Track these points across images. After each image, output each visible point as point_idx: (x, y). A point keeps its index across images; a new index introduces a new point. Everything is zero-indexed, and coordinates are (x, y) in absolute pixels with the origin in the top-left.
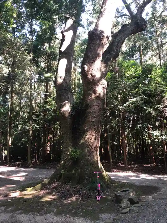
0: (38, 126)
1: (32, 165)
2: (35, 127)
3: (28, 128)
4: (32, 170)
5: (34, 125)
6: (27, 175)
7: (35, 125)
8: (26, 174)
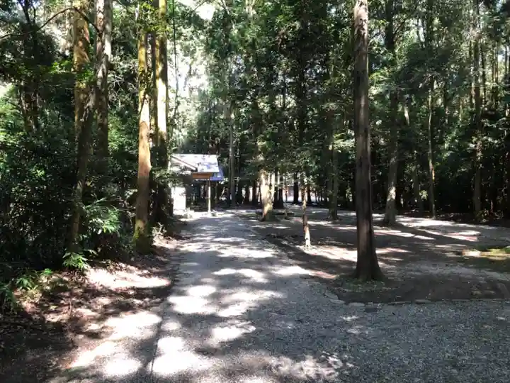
0: (496, 142)
1: (484, 221)
2: (490, 142)
3: (472, 146)
4: (487, 227)
5: (487, 140)
6: (480, 235)
7: (490, 140)
8: (478, 233)
